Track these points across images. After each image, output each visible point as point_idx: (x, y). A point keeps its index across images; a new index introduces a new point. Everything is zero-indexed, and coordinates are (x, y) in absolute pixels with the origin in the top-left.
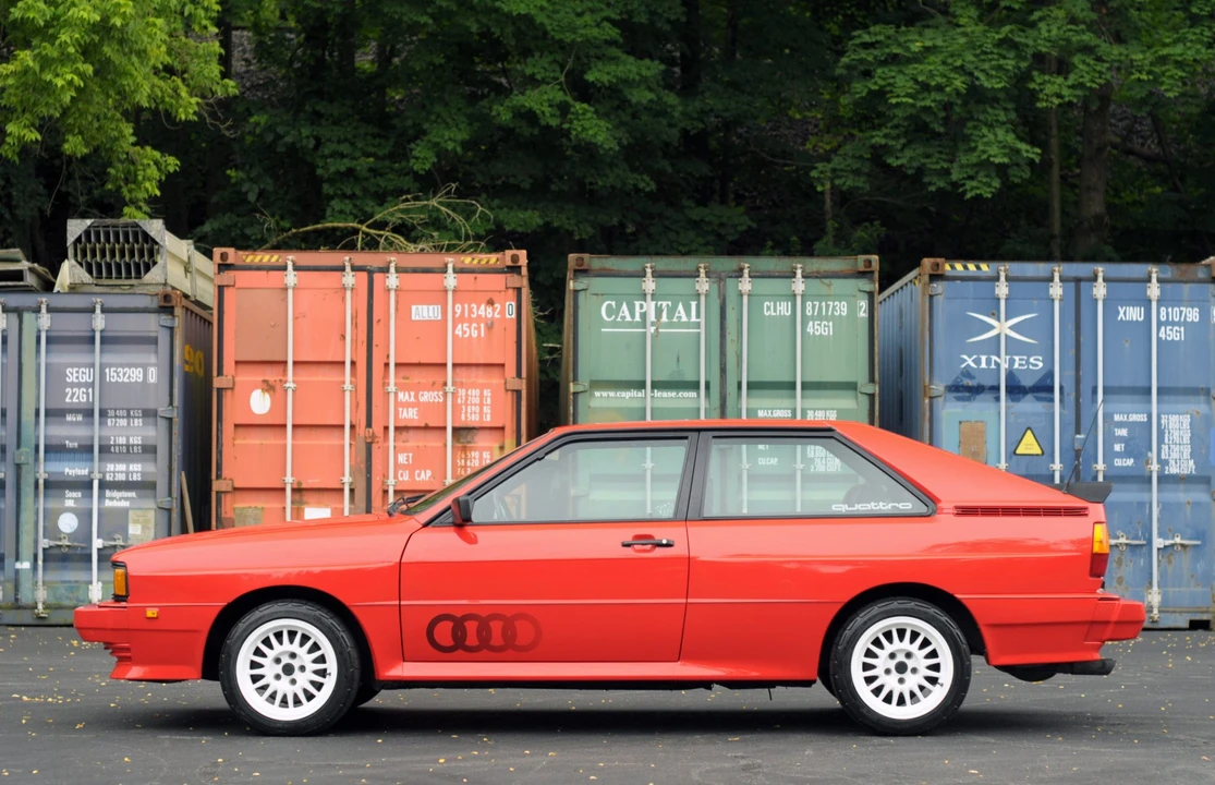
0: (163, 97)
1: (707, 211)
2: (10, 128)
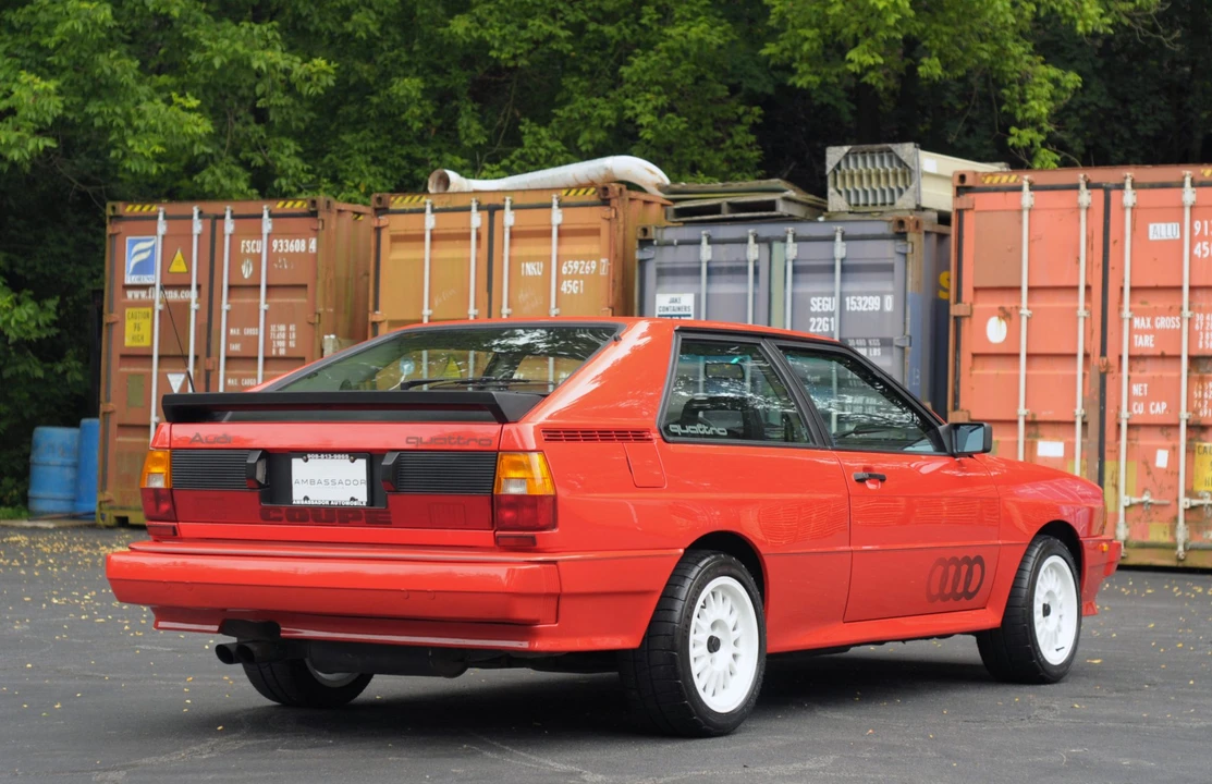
0: (1064, 11)
2: (852, 55)
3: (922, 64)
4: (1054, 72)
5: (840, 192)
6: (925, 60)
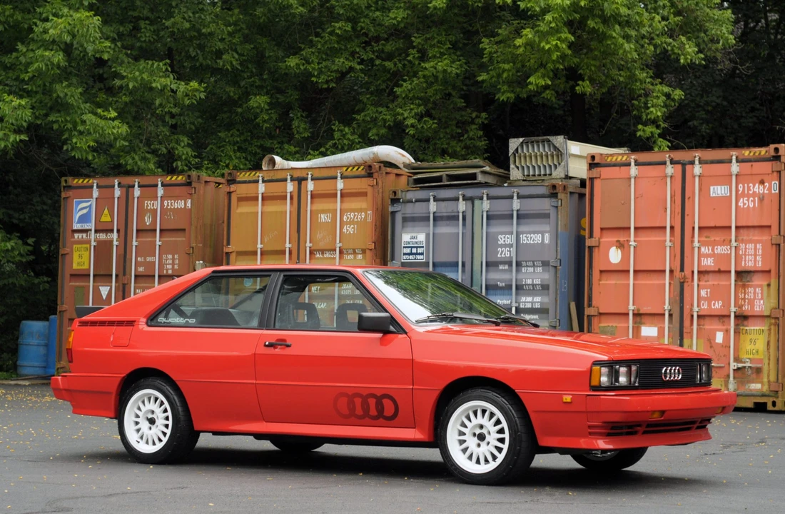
3: (578, 85)
4: (666, 89)
5: (518, 168)
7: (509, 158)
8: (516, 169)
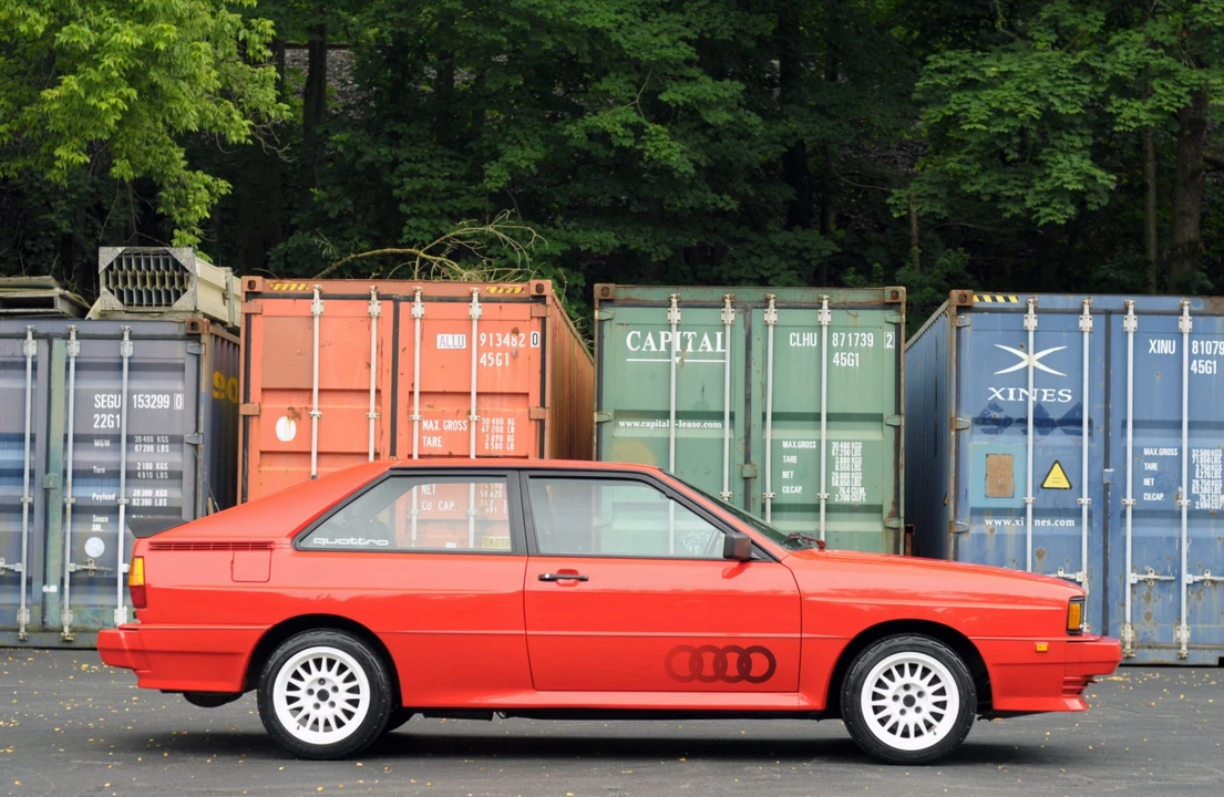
0: (215, 121)
1: (790, 235)
2: (59, 152)
5: (112, 292)
6: (117, 162)
7: (98, 276)
8: (109, 293)
